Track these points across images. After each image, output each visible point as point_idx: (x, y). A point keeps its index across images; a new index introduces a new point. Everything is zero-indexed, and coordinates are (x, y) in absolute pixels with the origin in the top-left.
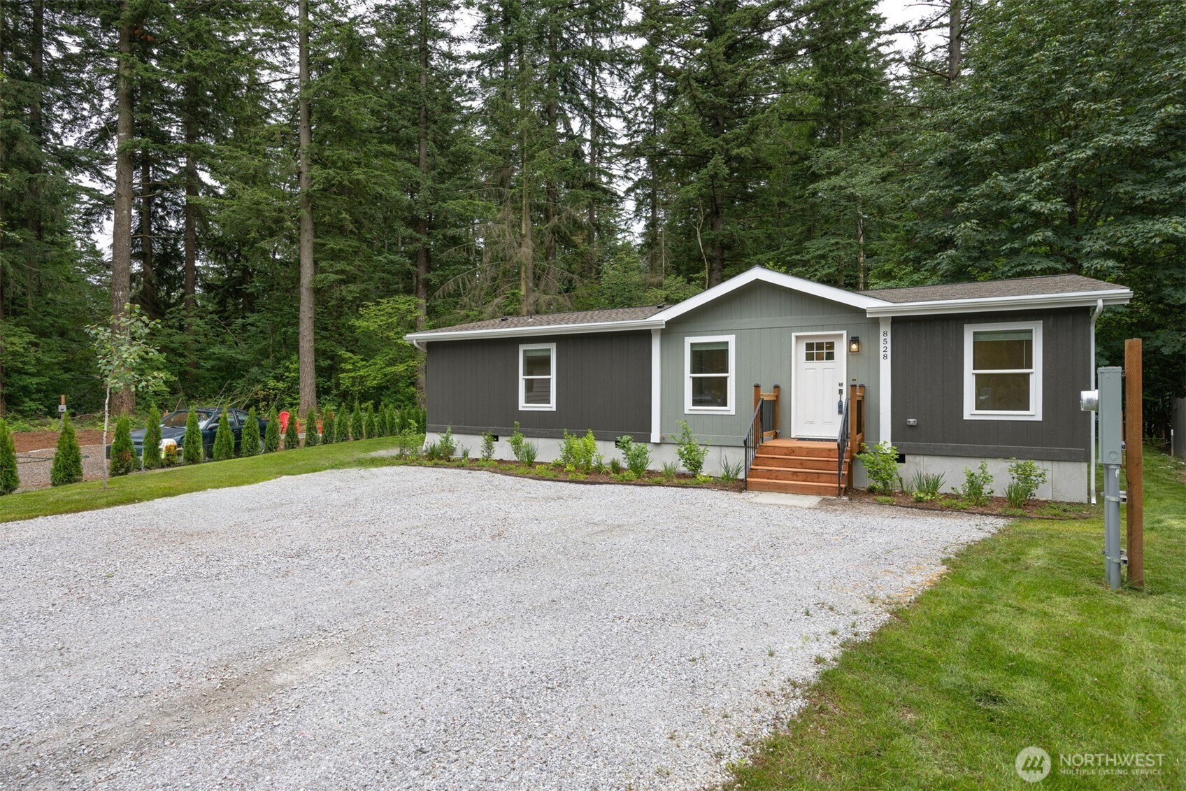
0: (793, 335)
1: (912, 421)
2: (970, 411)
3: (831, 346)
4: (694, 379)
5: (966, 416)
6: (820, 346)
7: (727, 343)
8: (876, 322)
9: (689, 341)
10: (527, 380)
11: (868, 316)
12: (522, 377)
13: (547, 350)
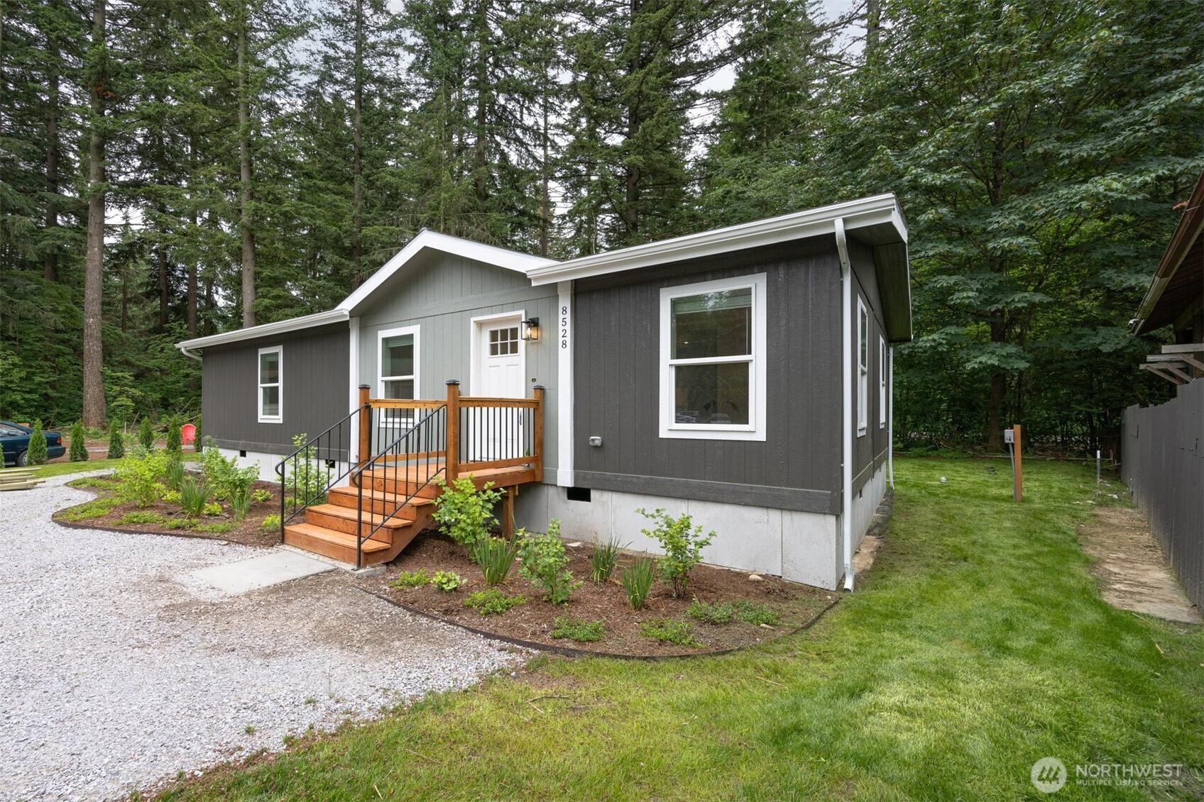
1: (597, 440)
2: (669, 426)
3: (514, 333)
4: (385, 383)
5: (664, 433)
6: (504, 333)
7: (411, 337)
8: (553, 290)
9: (380, 335)
10: (264, 388)
11: (534, 284)
12: (260, 385)
13: (276, 354)
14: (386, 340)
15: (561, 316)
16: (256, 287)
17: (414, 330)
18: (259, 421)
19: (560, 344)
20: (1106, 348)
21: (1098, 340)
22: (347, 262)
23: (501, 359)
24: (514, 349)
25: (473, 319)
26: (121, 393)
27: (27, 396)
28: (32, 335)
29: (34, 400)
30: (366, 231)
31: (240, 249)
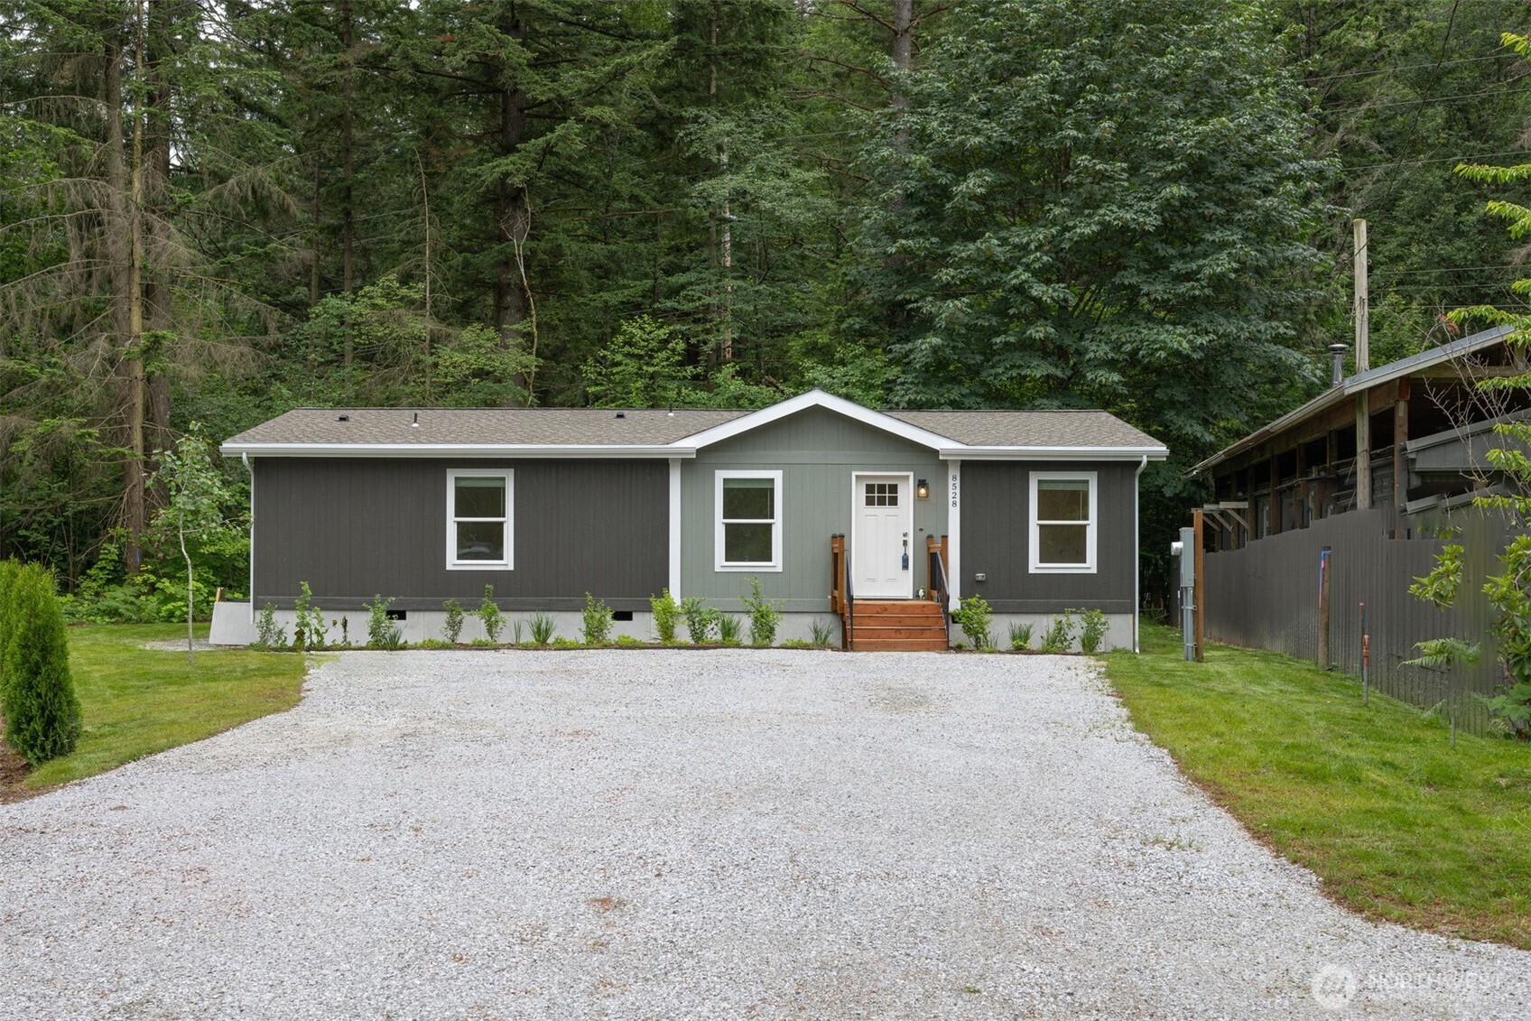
0: (854, 474)
1: (980, 576)
2: (1035, 565)
3: (894, 488)
4: (727, 525)
5: (1032, 570)
6: (882, 488)
7: (772, 481)
8: (945, 464)
9: (721, 475)
10: (460, 523)
11: (941, 457)
12: (452, 519)
13: (498, 479)
14: (726, 481)
15: (951, 482)
17: (777, 475)
18: (449, 567)
19: (949, 503)
20: (1168, 492)
21: (1160, 482)
23: (877, 510)
24: (894, 501)
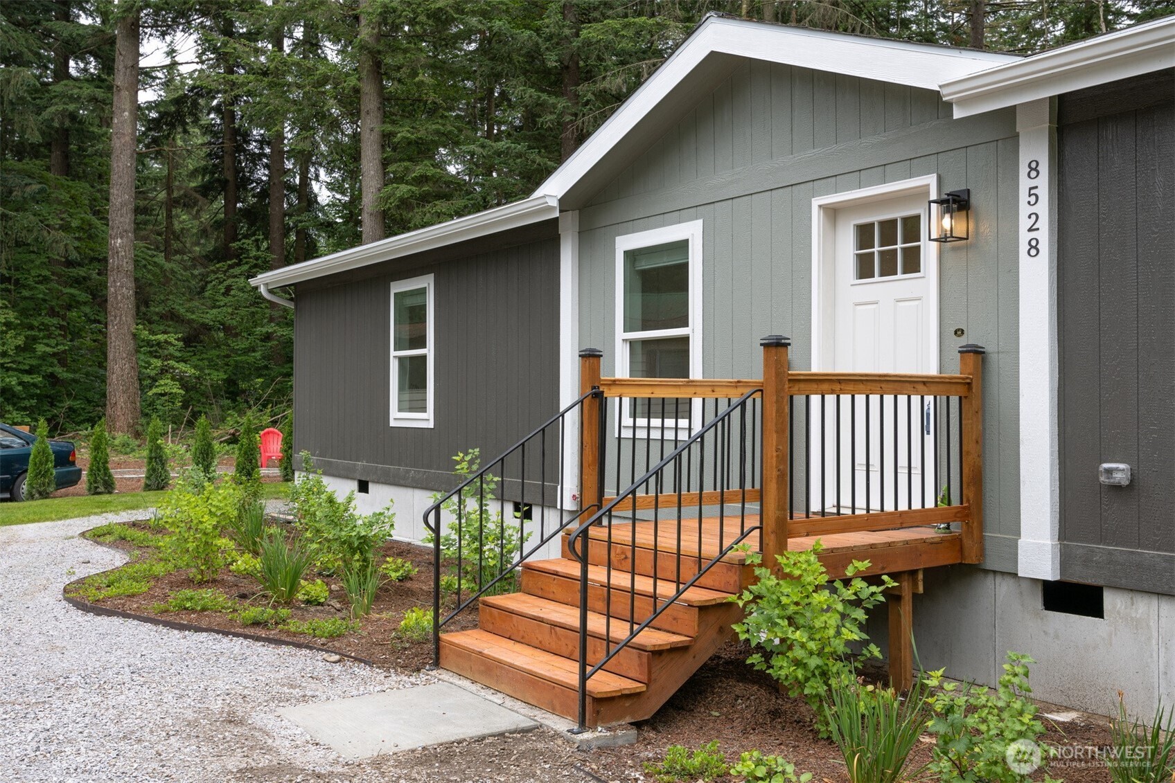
1: (1119, 471)
3: (911, 226)
4: (631, 345)
6: (889, 231)
7: (687, 245)
9: (621, 246)
10: (401, 359)
11: (958, 114)
12: (393, 353)
13: (422, 292)
14: (631, 256)
15: (1024, 183)
16: (385, 163)
17: (690, 231)
18: (393, 424)
19: (1023, 247)
22: (552, 100)
23: (883, 288)
24: (912, 263)
25: (816, 202)
26: (163, 371)
27: (27, 378)
28: (33, 273)
29: (34, 385)
30: (590, 32)
31: (357, 91)
